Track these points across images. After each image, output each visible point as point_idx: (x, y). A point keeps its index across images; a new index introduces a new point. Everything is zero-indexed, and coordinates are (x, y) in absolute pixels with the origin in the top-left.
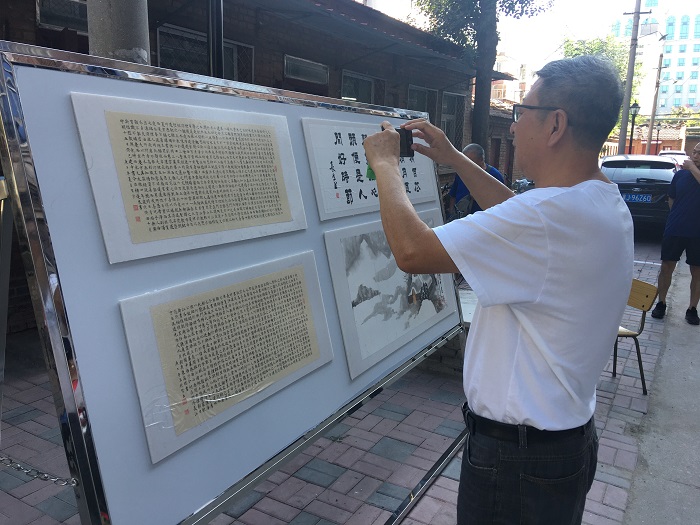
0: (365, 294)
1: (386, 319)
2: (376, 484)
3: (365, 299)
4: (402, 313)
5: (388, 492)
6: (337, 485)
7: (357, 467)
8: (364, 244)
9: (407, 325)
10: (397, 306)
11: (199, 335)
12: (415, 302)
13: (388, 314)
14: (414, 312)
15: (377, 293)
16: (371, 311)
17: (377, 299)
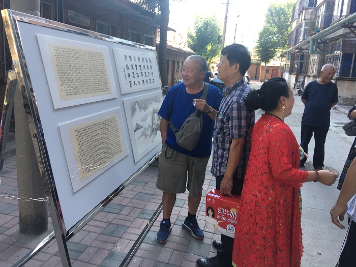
0: (138, 127)
1: (145, 138)
2: (140, 210)
3: (138, 129)
4: (151, 136)
5: (146, 213)
6: (122, 212)
7: (130, 205)
8: (137, 105)
9: (153, 141)
10: (149, 133)
11: (85, 141)
12: (155, 131)
13: (146, 136)
14: (154, 136)
15: (142, 127)
16: (141, 134)
17: (142, 130)
